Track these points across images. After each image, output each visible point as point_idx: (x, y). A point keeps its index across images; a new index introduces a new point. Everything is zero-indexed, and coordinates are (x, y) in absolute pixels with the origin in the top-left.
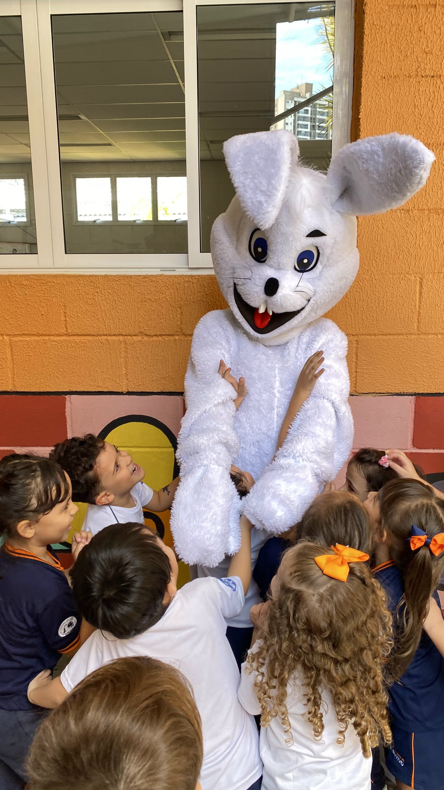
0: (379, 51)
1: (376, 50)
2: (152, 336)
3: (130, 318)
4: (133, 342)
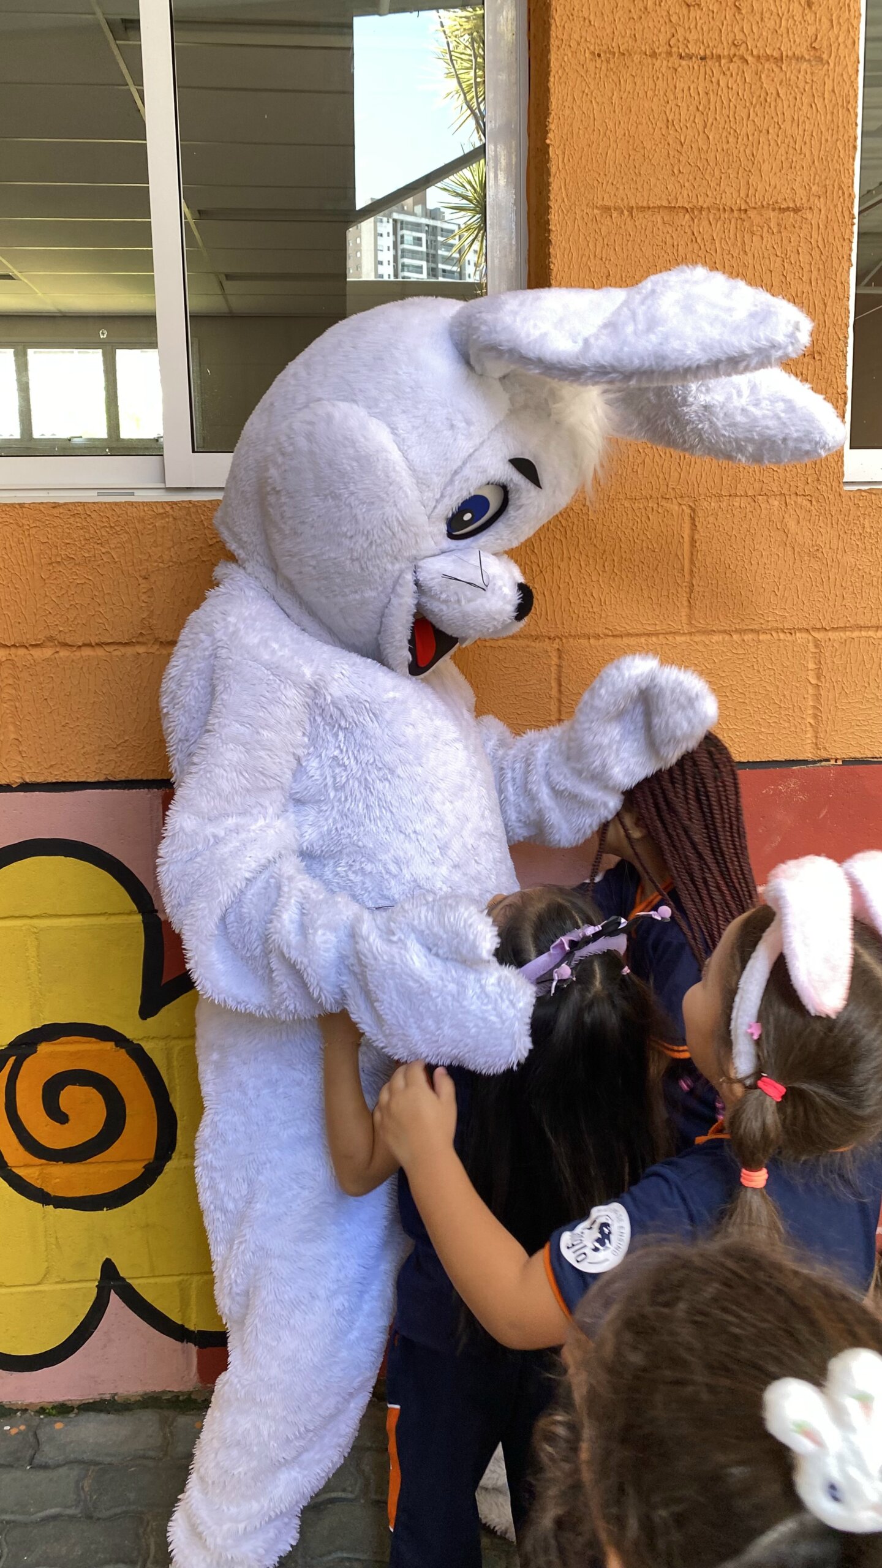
2: (80, 647)
3: (23, 603)
4: (32, 661)
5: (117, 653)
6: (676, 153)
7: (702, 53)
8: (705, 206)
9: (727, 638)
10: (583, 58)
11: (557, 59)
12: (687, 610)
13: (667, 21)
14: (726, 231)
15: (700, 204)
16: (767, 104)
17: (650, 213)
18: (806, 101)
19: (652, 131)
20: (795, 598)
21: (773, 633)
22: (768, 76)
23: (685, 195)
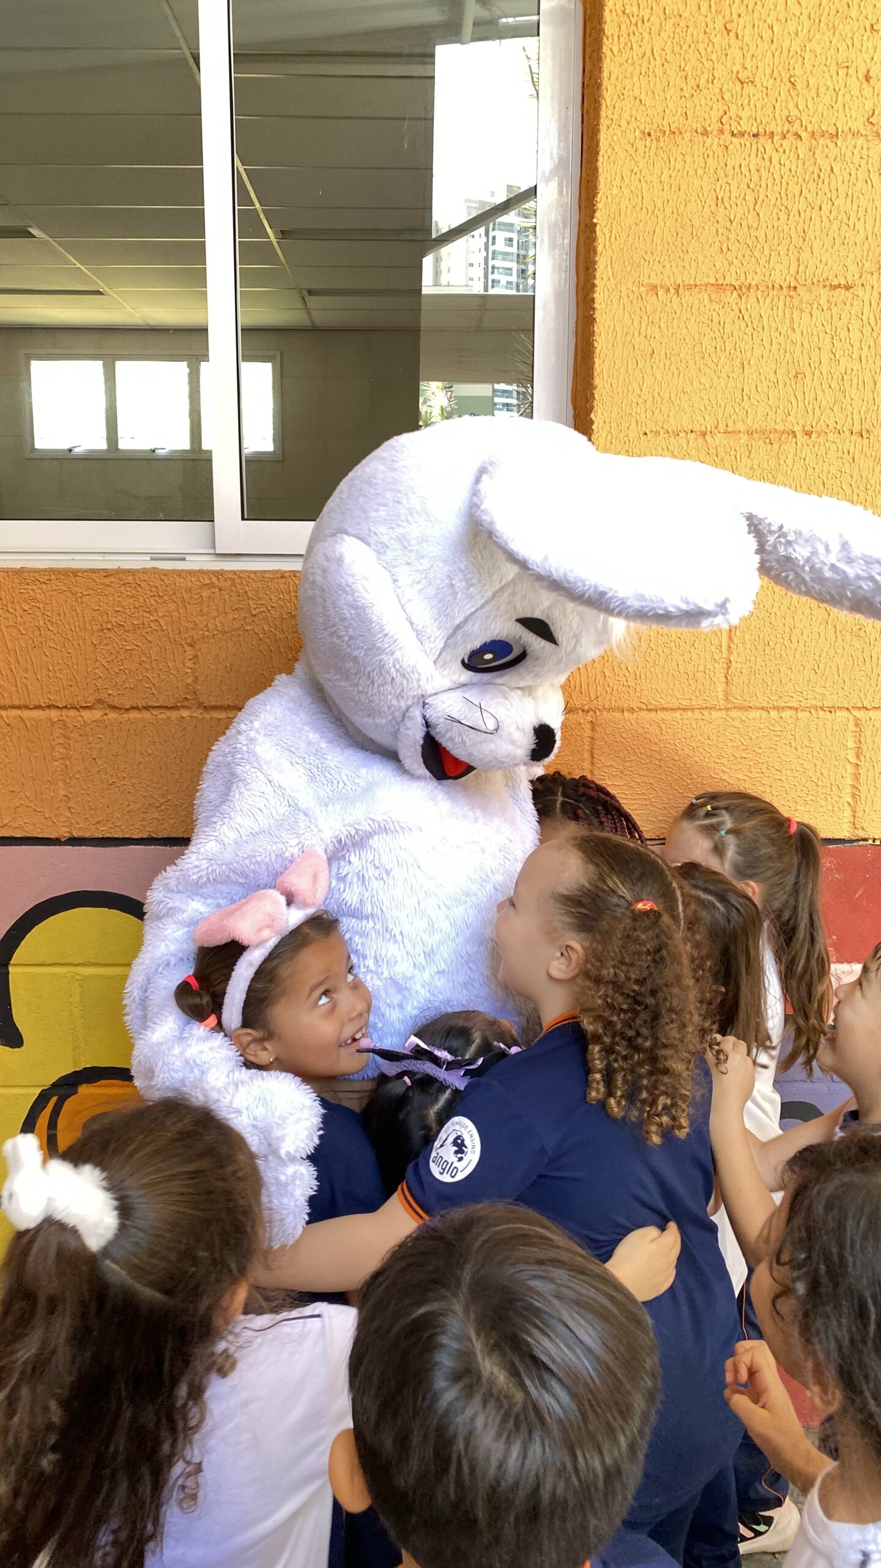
0: (637, 72)
1: (629, 71)
2: (127, 710)
3: (75, 667)
4: (82, 723)
5: (163, 716)
6: (725, 230)
7: (755, 131)
8: (753, 283)
9: (765, 714)
10: (632, 137)
11: (606, 139)
12: (724, 685)
13: (720, 99)
14: (775, 308)
15: (748, 281)
16: (821, 181)
17: (697, 290)
18: (861, 177)
19: (700, 210)
20: (836, 677)
21: (813, 711)
22: (822, 152)
23: (734, 273)
